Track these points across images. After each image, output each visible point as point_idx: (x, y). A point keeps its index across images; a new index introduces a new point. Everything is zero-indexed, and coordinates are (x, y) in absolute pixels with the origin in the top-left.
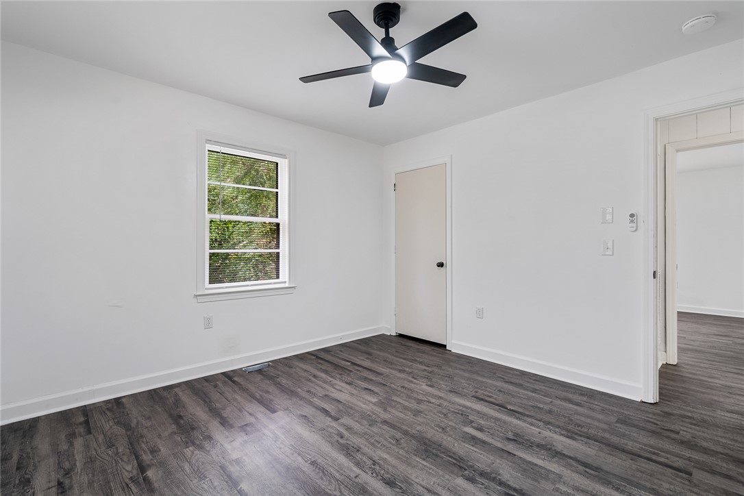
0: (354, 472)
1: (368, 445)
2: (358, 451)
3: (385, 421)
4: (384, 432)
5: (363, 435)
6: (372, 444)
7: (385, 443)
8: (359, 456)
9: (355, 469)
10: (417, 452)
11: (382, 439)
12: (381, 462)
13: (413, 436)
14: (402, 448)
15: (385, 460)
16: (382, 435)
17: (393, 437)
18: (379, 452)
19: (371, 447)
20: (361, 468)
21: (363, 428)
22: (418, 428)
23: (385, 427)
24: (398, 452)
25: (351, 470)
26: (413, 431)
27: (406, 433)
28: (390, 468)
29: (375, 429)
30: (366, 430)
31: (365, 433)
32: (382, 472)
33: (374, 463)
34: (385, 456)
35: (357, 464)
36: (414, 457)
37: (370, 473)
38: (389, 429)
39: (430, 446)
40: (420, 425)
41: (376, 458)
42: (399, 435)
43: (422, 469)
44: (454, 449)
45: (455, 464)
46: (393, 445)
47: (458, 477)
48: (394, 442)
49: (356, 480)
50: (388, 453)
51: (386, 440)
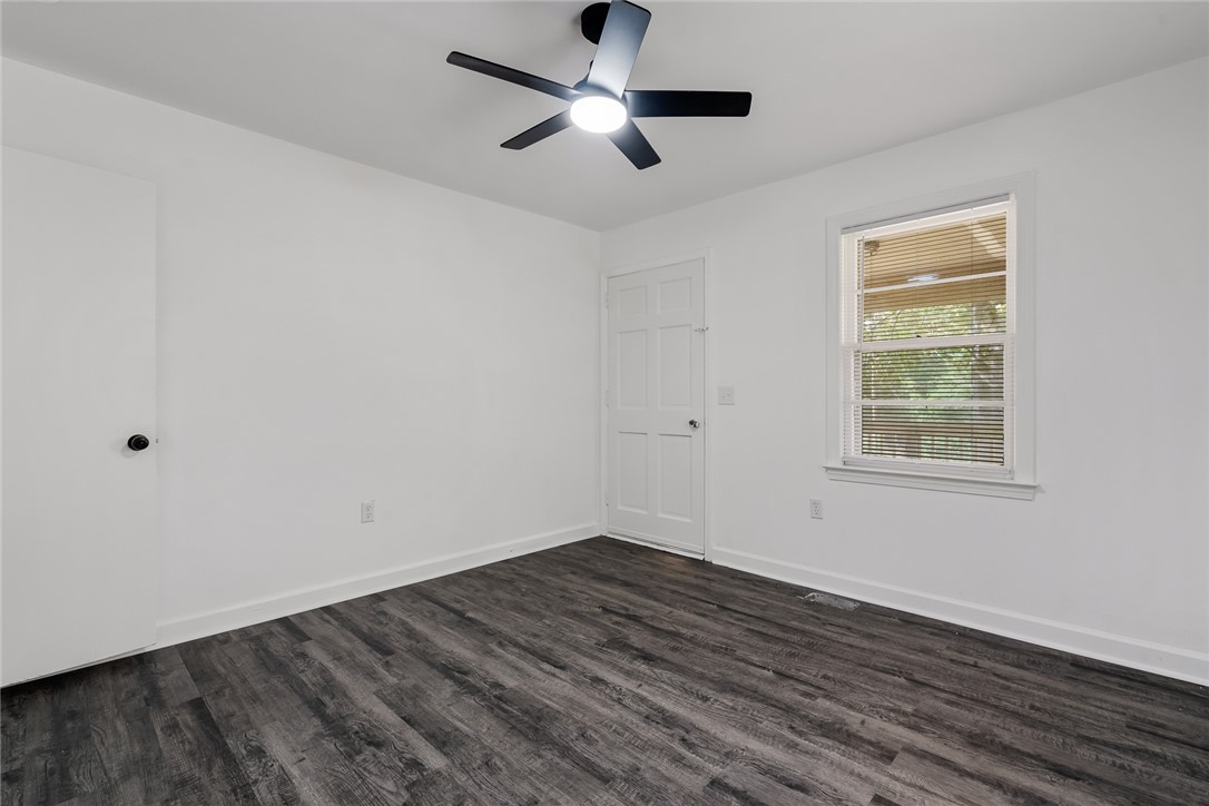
0: (643, 690)
1: (632, 727)
2: (647, 717)
3: (606, 781)
4: (607, 752)
5: (646, 746)
6: (627, 729)
7: (604, 731)
8: (643, 709)
9: (645, 694)
10: (554, 716)
11: (611, 738)
12: (610, 702)
13: (554, 743)
14: (577, 722)
15: (605, 705)
16: (611, 745)
17: (590, 742)
18: (614, 715)
19: (627, 723)
20: (636, 695)
21: (651, 762)
22: (537, 764)
23: (606, 765)
24: (584, 715)
25: (650, 693)
26: (549, 756)
27: (565, 752)
28: (597, 696)
29: (625, 758)
30: (643, 758)
31: (643, 750)
32: (608, 691)
33: (619, 701)
34: (604, 711)
35: (643, 700)
36: (560, 709)
37: (623, 690)
38: (598, 761)
39: (530, 727)
40: (532, 772)
41: (617, 707)
42: (580, 746)
43: (554, 695)
44: (494, 723)
45: (505, 703)
46: (591, 728)
47: (511, 689)
48: (590, 732)
49: (639, 683)
50: (599, 714)
51: (603, 737)
